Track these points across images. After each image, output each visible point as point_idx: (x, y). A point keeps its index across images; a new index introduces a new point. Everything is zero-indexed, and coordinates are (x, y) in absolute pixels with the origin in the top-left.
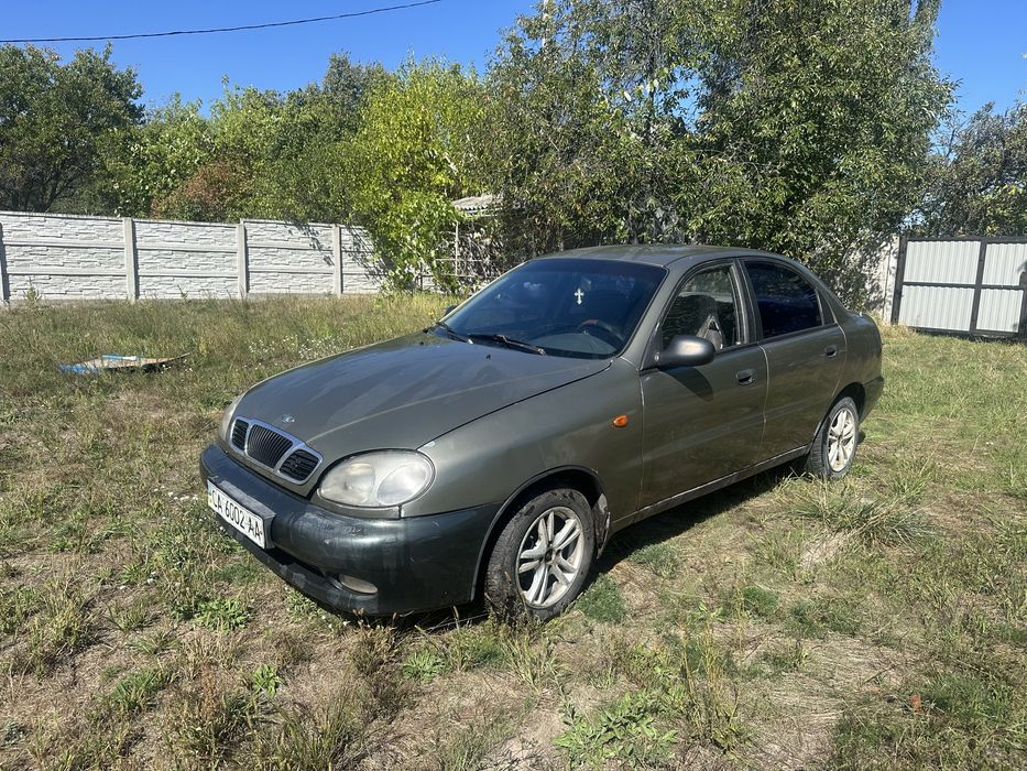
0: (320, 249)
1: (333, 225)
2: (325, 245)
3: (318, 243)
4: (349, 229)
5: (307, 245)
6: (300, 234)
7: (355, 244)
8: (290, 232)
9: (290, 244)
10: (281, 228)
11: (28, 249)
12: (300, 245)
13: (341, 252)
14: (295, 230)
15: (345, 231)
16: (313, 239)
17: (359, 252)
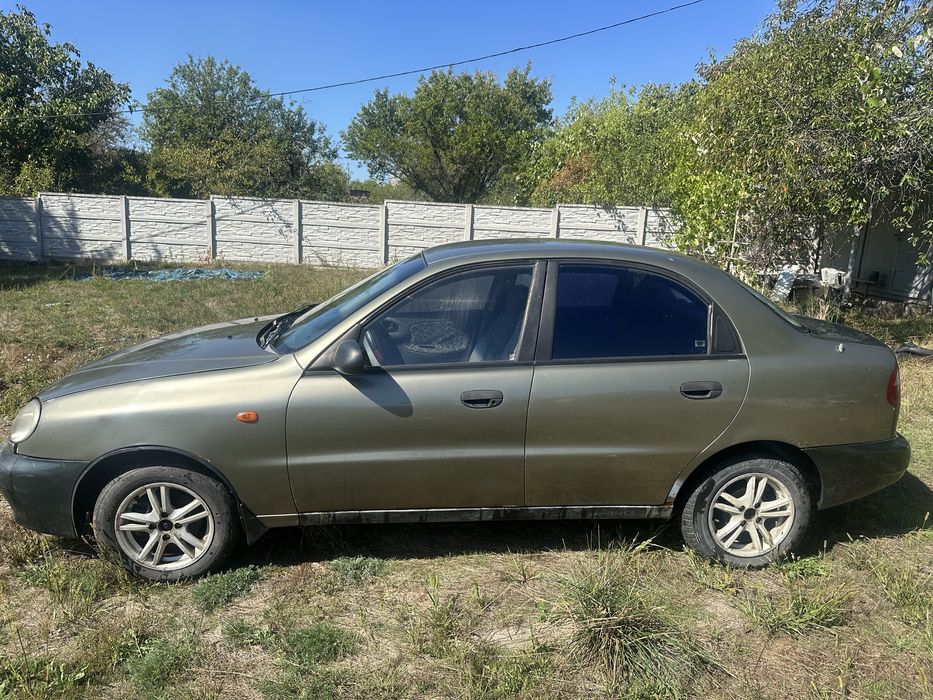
0: (624, 231)
1: (640, 208)
2: (630, 227)
3: (623, 224)
4: (656, 211)
5: (612, 227)
6: (608, 216)
7: (660, 225)
8: (598, 215)
9: (597, 226)
10: (591, 211)
11: (402, 227)
12: (607, 226)
13: (645, 232)
14: (603, 213)
15: (652, 214)
16: (620, 221)
17: (664, 233)
